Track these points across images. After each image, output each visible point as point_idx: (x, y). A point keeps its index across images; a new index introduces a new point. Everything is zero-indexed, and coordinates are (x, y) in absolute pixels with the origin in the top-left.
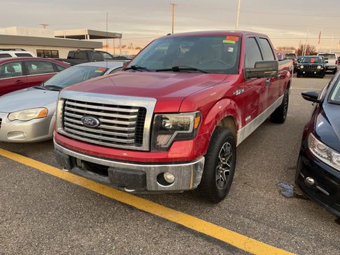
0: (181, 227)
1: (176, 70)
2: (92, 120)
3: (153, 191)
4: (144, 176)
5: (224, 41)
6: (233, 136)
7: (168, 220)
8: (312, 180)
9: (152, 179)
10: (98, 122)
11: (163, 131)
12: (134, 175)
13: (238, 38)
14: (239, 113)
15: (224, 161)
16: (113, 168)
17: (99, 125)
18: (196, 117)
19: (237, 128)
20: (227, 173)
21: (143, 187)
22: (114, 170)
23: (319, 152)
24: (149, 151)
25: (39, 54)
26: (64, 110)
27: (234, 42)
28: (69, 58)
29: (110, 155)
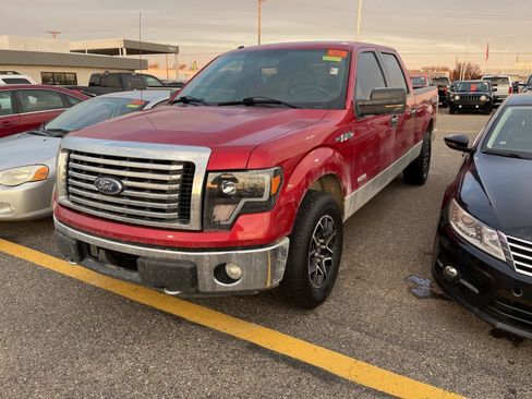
0: (254, 348)
1: (249, 103)
2: (111, 183)
3: (209, 293)
4: (194, 270)
5: (325, 58)
6: (337, 206)
7: (234, 337)
8: (454, 270)
9: (206, 273)
10: (120, 187)
11: (222, 200)
12: (178, 269)
13: (346, 53)
14: (347, 170)
15: (322, 244)
16: (145, 258)
17: (122, 191)
18: (275, 176)
19: (344, 193)
20: (328, 263)
21: (192, 287)
22: (146, 262)
23: (464, 228)
24: (201, 231)
25: (45, 80)
26: (68, 168)
27: (339, 59)
28: (91, 84)
29: (139, 238)
